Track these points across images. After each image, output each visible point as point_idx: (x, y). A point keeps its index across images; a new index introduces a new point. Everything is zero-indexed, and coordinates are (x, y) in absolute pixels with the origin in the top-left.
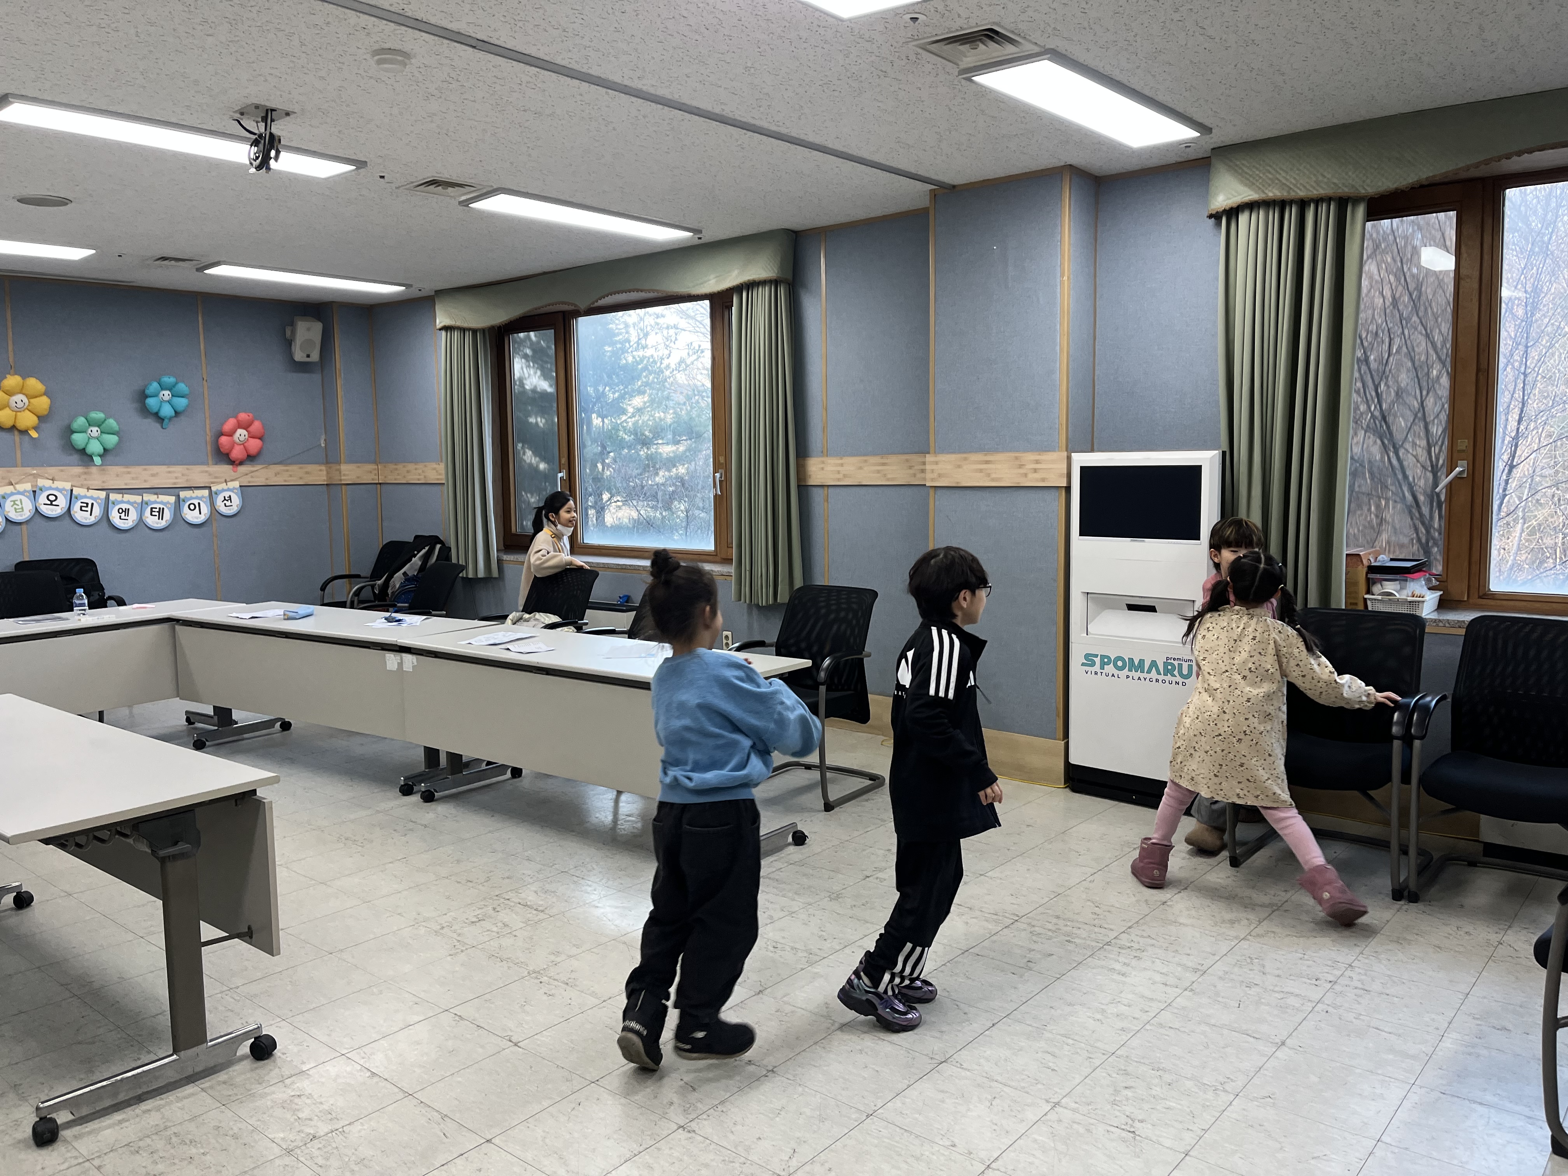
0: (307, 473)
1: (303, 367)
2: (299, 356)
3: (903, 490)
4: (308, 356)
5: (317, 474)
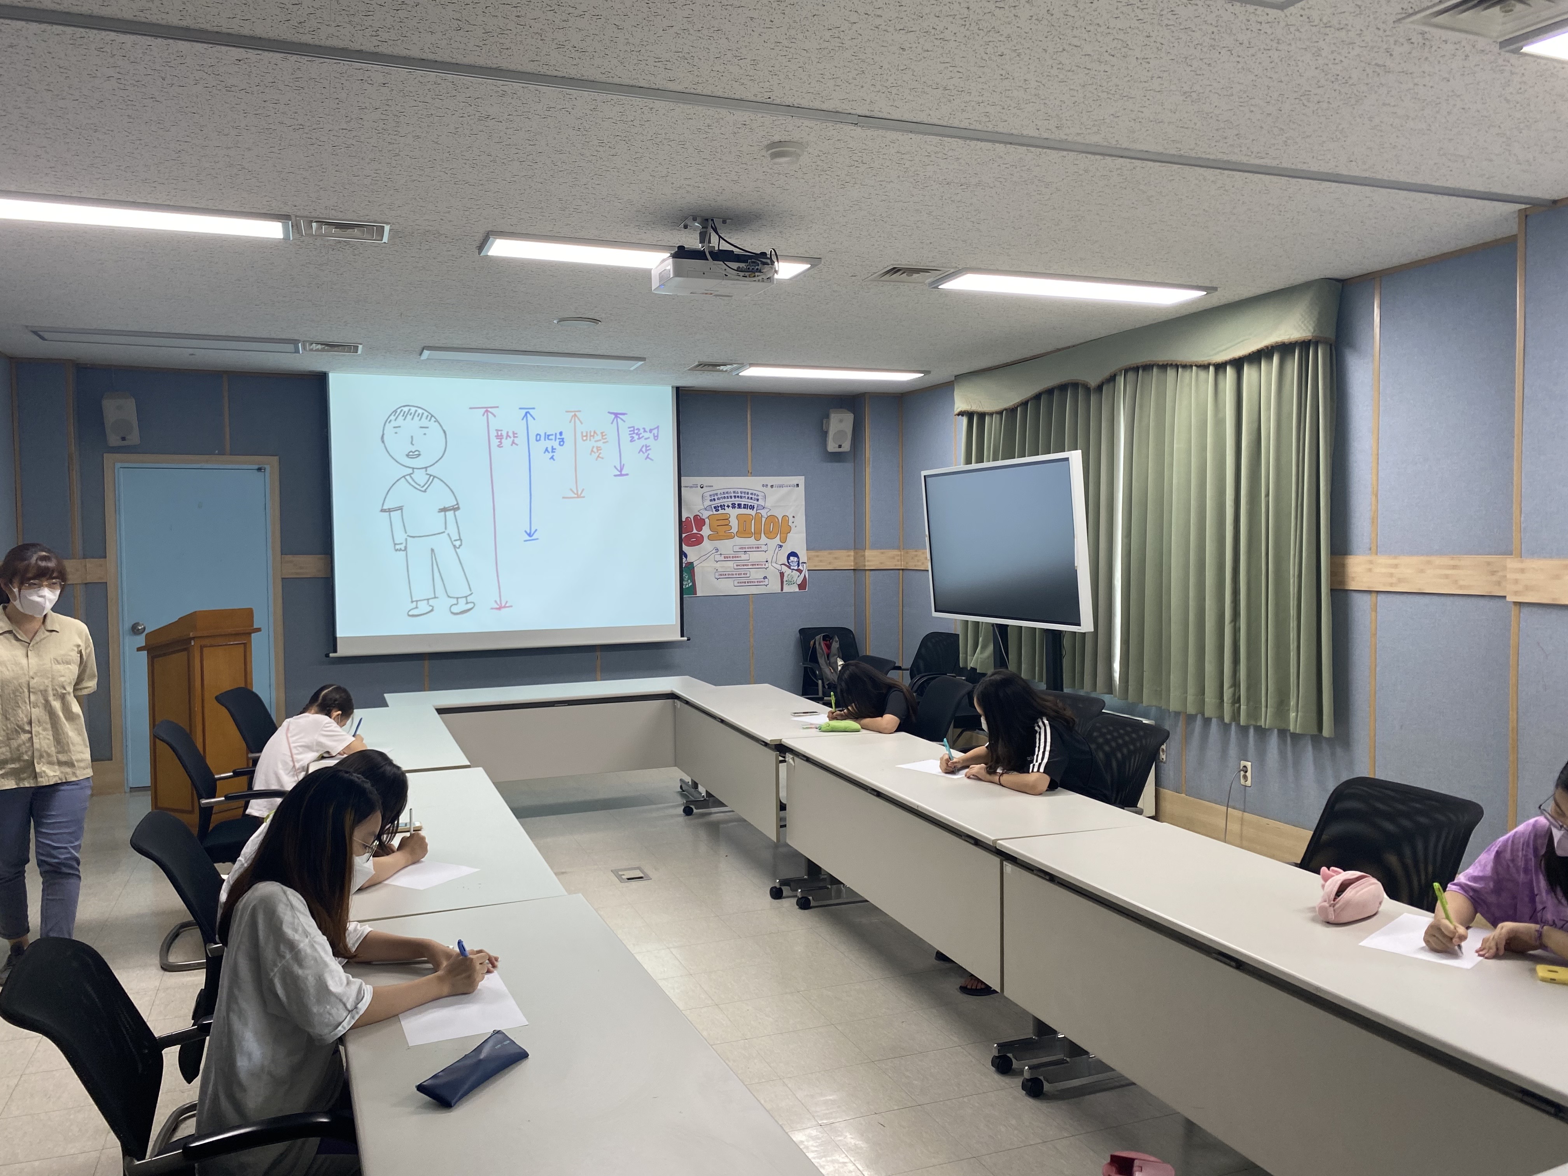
0: (836, 558)
1: (837, 457)
2: (832, 447)
3: (1482, 602)
4: (840, 446)
5: (844, 560)
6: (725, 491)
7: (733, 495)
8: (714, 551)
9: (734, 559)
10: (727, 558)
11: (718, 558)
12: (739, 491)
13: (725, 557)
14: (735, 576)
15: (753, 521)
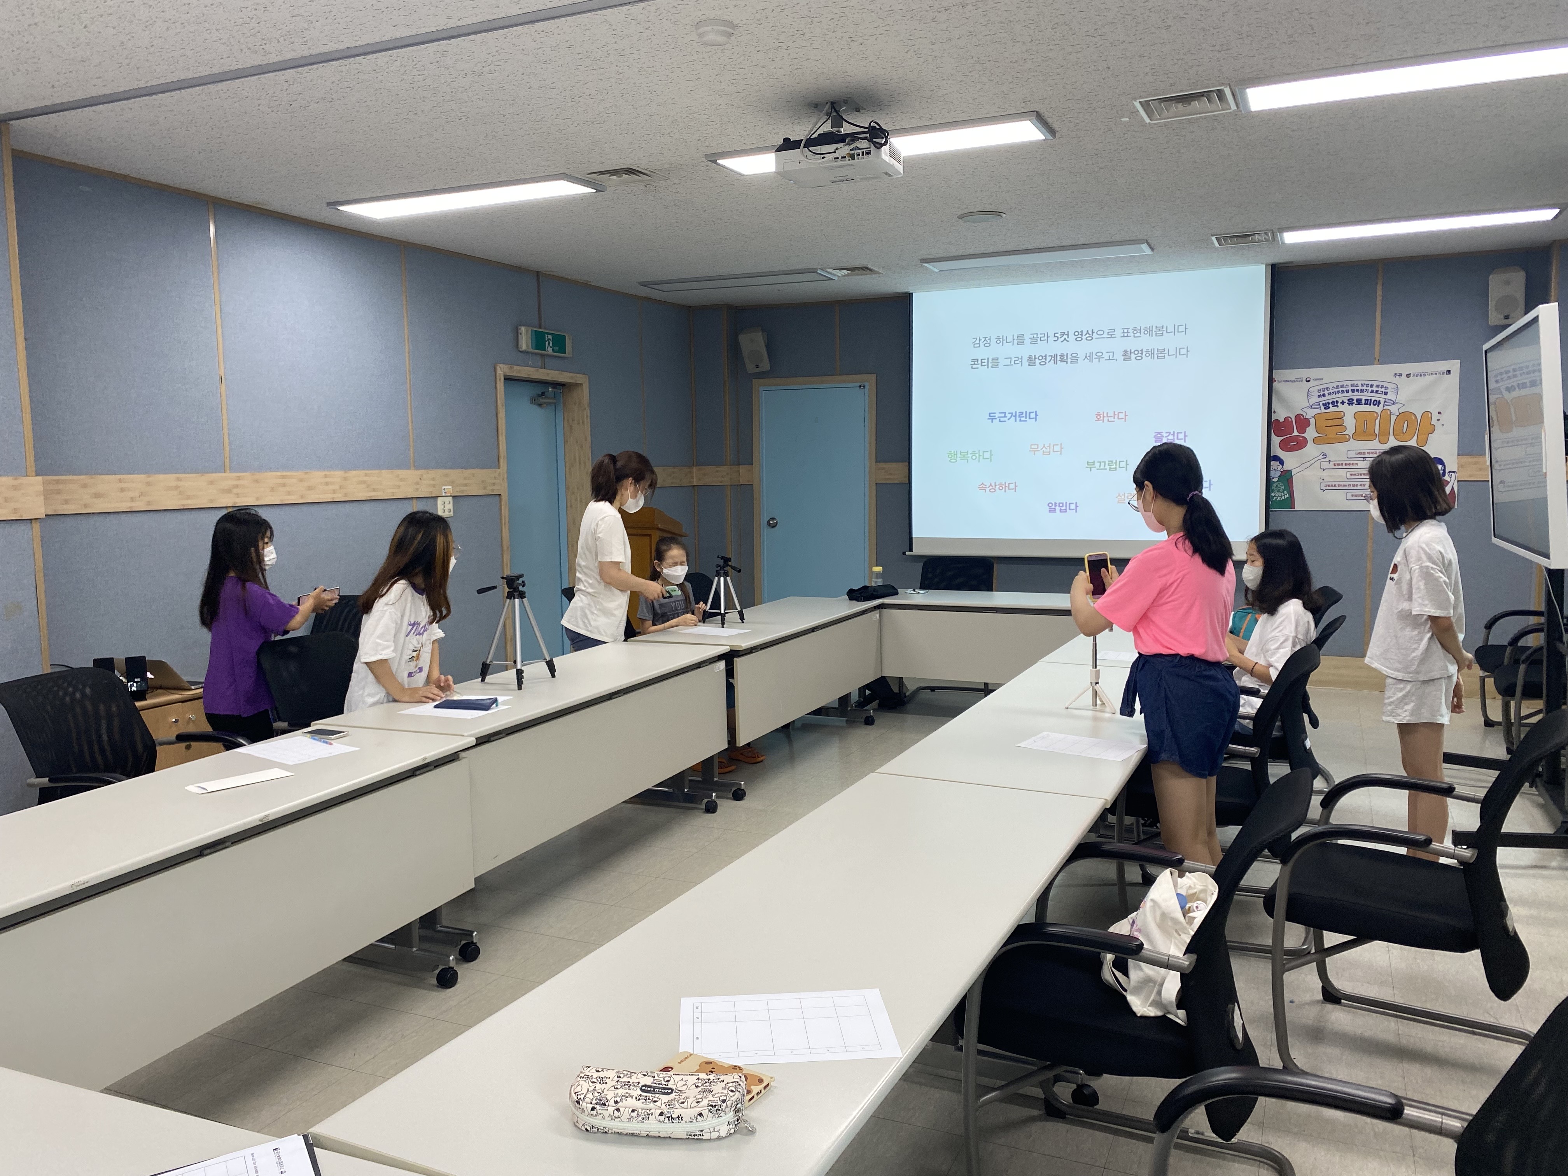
2: (1493, 319)
4: (1507, 317)
6: (1340, 384)
7: (1350, 388)
8: (1321, 457)
9: (1348, 467)
10: (1337, 465)
11: (1325, 465)
12: (1359, 383)
13: (1335, 465)
14: (1347, 488)
15: (1377, 421)
